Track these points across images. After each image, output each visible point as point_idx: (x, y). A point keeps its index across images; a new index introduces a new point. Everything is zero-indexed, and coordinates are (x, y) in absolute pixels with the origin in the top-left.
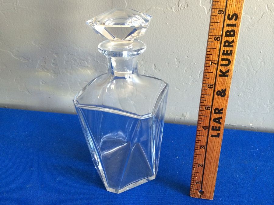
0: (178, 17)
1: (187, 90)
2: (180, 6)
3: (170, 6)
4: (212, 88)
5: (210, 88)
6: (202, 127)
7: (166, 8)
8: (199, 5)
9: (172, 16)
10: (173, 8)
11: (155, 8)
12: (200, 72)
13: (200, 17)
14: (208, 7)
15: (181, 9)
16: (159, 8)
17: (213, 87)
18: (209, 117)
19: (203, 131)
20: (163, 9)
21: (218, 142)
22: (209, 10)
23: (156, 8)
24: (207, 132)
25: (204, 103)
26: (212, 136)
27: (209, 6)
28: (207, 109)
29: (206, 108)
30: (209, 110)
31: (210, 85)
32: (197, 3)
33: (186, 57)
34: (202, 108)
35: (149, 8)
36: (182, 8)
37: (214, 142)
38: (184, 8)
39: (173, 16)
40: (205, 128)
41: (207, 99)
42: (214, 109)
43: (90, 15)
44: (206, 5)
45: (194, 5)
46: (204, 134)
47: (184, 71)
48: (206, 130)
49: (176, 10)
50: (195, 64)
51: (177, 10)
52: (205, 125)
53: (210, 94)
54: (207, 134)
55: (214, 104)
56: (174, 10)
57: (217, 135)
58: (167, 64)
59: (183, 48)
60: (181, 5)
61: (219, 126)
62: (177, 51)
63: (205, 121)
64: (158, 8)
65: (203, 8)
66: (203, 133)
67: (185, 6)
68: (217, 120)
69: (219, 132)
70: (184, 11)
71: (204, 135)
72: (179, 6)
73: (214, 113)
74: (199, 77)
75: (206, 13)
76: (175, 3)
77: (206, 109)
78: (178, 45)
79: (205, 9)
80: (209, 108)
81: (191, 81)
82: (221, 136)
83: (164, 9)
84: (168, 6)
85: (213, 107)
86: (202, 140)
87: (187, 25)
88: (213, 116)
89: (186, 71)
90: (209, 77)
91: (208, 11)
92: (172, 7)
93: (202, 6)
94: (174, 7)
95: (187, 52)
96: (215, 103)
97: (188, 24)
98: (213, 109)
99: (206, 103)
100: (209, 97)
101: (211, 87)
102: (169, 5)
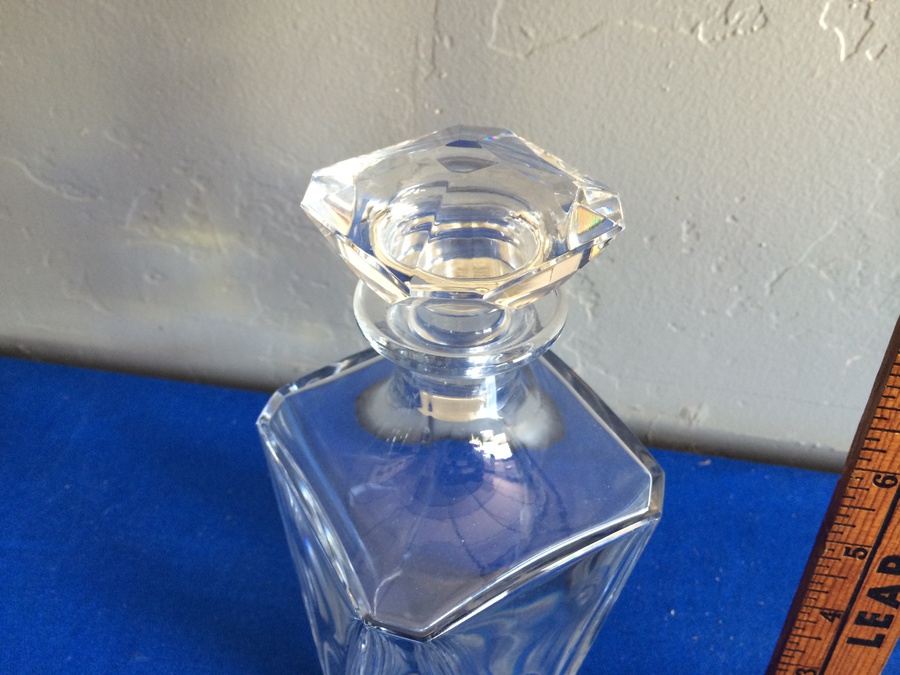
0: (717, 68)
1: (712, 335)
2: (732, 22)
3: (687, 17)
4: (889, 486)
5: (883, 485)
6: (817, 611)
7: (672, 28)
8: (818, 23)
9: (692, 61)
10: (701, 28)
11: (621, 23)
12: (774, 276)
13: (813, 74)
14: (854, 33)
15: (734, 33)
16: (641, 26)
17: (894, 485)
18: (856, 582)
19: (820, 624)
20: (655, 30)
21: (870, 661)
22: (855, 43)
23: (626, 23)
24: (833, 629)
25: (846, 534)
26: (853, 641)
27: (860, 28)
28: (854, 556)
29: (851, 553)
30: (862, 558)
31: (883, 475)
32: (808, 15)
33: (728, 220)
34: (833, 550)
35: (594, 24)
36: (740, 32)
37: (854, 660)
38: (749, 33)
39: (696, 58)
40: (830, 614)
41: (859, 524)
42: (884, 556)
43: (339, 39)
44: (847, 24)
45: (795, 20)
46: (820, 633)
47: (714, 269)
48: (832, 621)
49: (714, 39)
50: (760, 245)
51: (718, 38)
52: (834, 604)
53: (876, 506)
54: (832, 634)
55: (884, 542)
56: (706, 35)
57: (873, 639)
58: (646, 240)
59: (719, 187)
60: (737, 17)
61: (887, 612)
62: (696, 196)
63: (834, 593)
64: (635, 23)
65: (835, 34)
66: (818, 629)
67: (753, 21)
68: (886, 593)
69: (884, 631)
70: (745, 41)
71: (823, 636)
72: (727, 21)
73: (879, 571)
74: (767, 292)
75: (843, 56)
76: (712, 8)
77: (847, 554)
78: (702, 173)
79: (838, 39)
80: (862, 553)
81: (734, 305)
82: (889, 645)
83: (660, 30)
84: (679, 16)
85: (879, 551)
86: (809, 651)
87: (752, 97)
88: (872, 578)
89: (719, 268)
90: (885, 449)
91: (853, 50)
92: (697, 24)
93: (830, 28)
94: (705, 24)
95: (737, 200)
96: (891, 538)
97: (757, 96)
98: (877, 556)
99: (853, 536)
100: (871, 517)
101: (888, 482)
102: (684, 12)
